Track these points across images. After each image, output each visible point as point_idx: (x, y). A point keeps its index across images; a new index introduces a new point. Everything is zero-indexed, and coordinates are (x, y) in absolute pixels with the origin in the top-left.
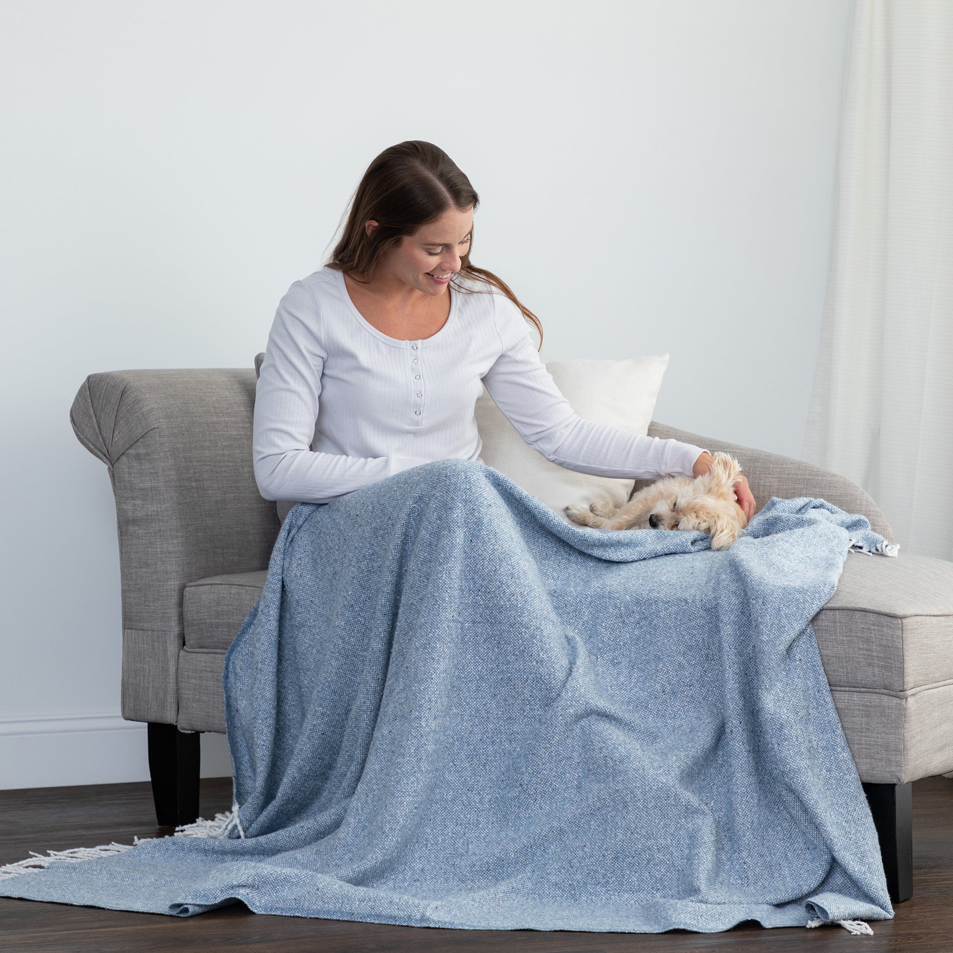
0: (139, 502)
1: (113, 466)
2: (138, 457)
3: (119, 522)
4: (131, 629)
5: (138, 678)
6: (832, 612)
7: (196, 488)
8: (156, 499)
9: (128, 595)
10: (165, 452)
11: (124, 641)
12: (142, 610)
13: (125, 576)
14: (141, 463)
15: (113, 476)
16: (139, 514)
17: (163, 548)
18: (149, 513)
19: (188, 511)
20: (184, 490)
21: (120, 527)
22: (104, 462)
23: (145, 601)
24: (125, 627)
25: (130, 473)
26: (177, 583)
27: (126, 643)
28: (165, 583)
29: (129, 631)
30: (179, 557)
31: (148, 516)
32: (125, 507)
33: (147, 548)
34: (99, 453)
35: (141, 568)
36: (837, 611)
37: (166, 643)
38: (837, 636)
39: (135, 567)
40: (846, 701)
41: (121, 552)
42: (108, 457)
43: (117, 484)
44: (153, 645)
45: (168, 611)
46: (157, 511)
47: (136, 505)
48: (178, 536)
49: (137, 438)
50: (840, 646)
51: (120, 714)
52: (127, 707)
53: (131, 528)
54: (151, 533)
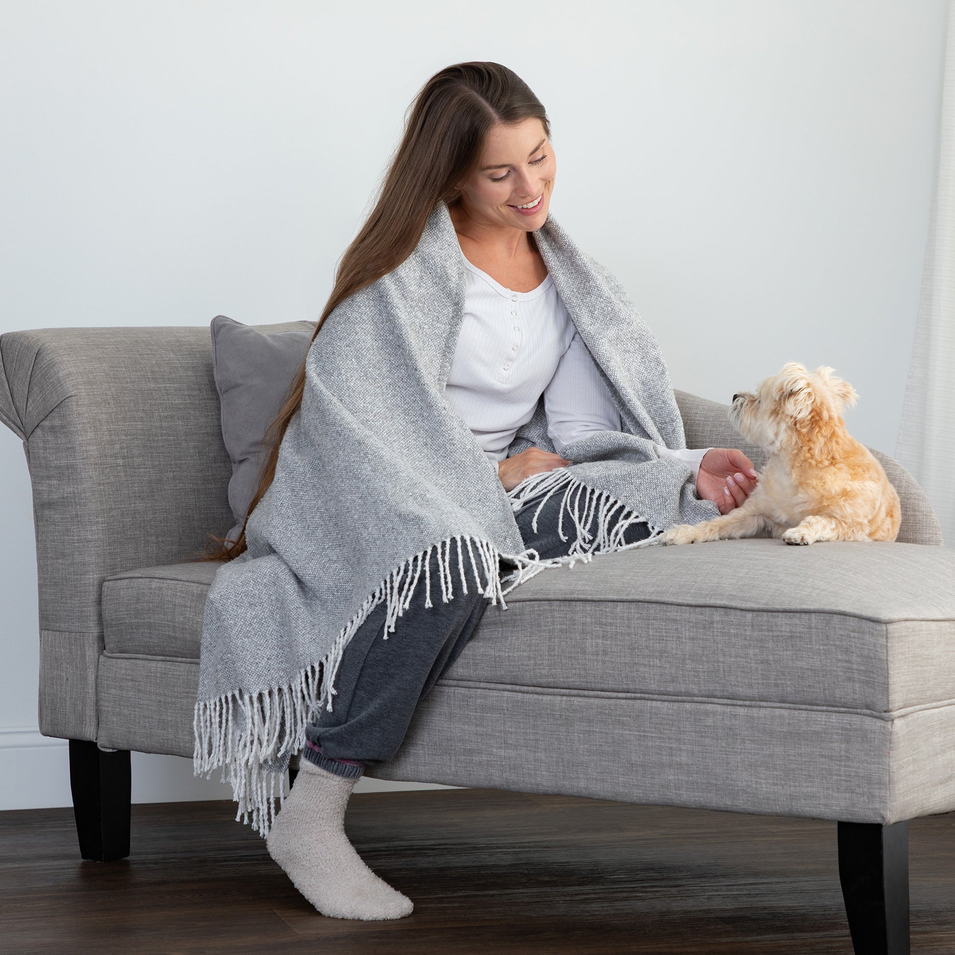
0: (55, 482)
1: (28, 440)
2: (52, 429)
3: (34, 506)
4: (48, 630)
5: (55, 687)
6: (808, 615)
7: (123, 466)
8: (73, 479)
9: (44, 590)
10: (83, 423)
11: (41, 645)
12: (59, 608)
13: (42, 568)
14: (57, 437)
15: (28, 453)
16: (55, 496)
17: (80, 536)
18: (65, 495)
19: (111, 493)
20: (107, 468)
21: (35, 511)
22: (18, 435)
23: (62, 598)
24: (42, 628)
25: (45, 449)
26: (97, 576)
27: (42, 646)
28: (83, 576)
29: (46, 632)
30: (99, 547)
31: (64, 498)
32: (40, 488)
33: (64, 535)
34: (13, 425)
35: (57, 559)
36: (813, 614)
37: (84, 647)
38: (812, 645)
39: (51, 558)
40: (823, 723)
41: (37, 541)
42: (22, 429)
43: (32, 461)
44: (70, 649)
45: (86, 609)
46: (74, 493)
47: (51, 485)
48: (98, 522)
49: (52, 408)
50: (815, 657)
51: (38, 729)
52: (44, 720)
53: (46, 512)
54: (67, 518)
